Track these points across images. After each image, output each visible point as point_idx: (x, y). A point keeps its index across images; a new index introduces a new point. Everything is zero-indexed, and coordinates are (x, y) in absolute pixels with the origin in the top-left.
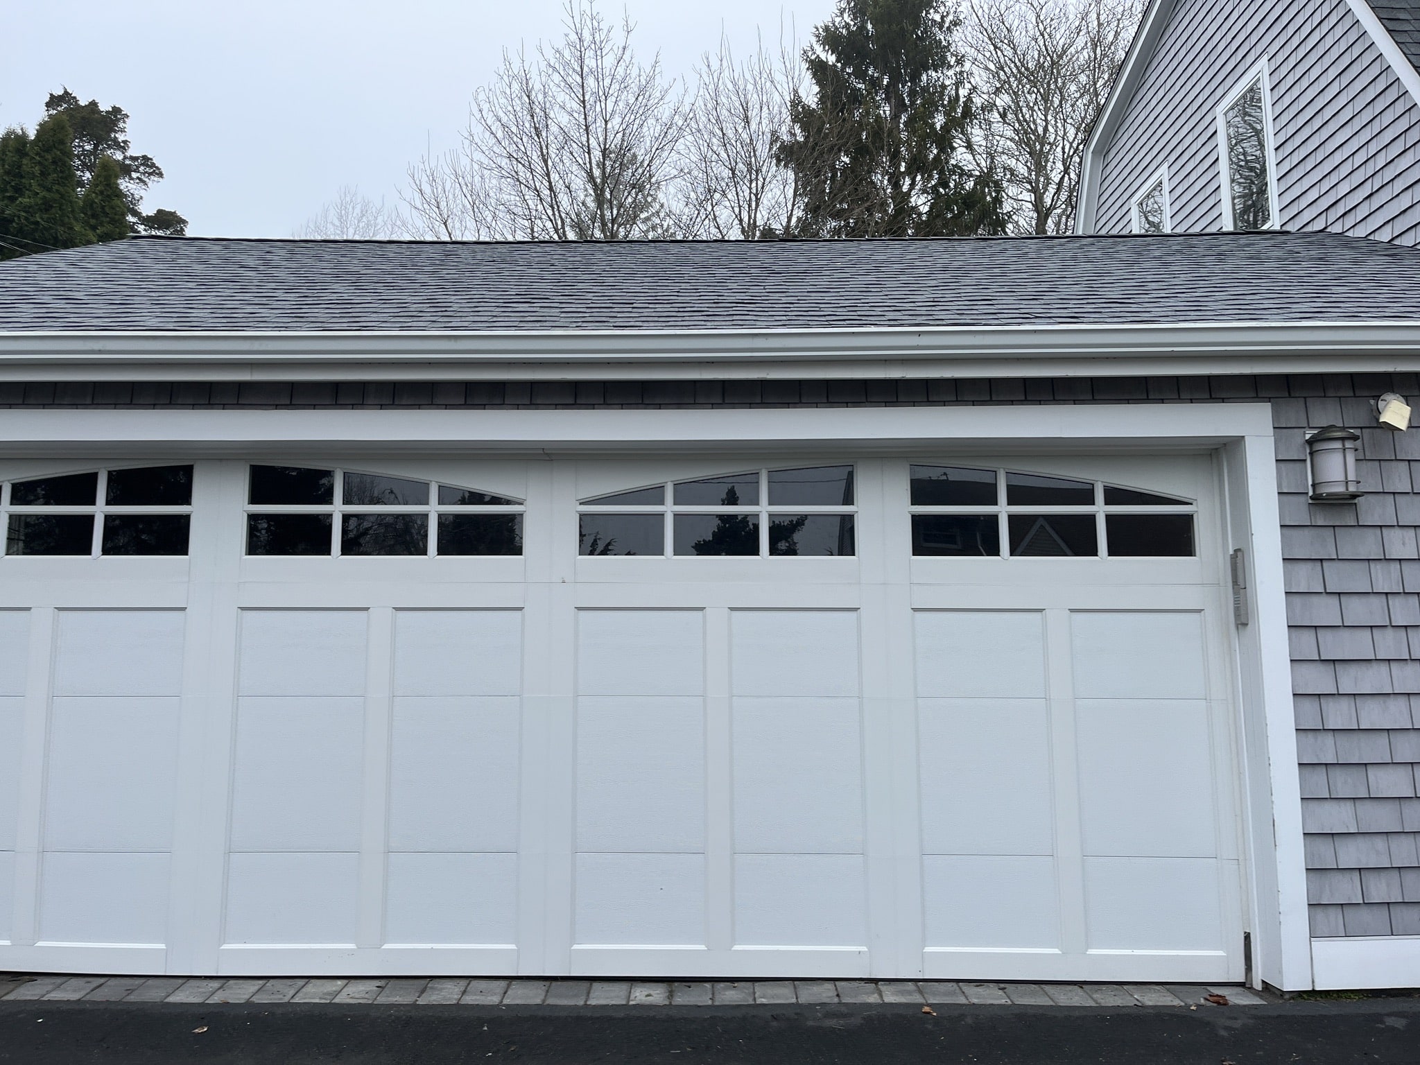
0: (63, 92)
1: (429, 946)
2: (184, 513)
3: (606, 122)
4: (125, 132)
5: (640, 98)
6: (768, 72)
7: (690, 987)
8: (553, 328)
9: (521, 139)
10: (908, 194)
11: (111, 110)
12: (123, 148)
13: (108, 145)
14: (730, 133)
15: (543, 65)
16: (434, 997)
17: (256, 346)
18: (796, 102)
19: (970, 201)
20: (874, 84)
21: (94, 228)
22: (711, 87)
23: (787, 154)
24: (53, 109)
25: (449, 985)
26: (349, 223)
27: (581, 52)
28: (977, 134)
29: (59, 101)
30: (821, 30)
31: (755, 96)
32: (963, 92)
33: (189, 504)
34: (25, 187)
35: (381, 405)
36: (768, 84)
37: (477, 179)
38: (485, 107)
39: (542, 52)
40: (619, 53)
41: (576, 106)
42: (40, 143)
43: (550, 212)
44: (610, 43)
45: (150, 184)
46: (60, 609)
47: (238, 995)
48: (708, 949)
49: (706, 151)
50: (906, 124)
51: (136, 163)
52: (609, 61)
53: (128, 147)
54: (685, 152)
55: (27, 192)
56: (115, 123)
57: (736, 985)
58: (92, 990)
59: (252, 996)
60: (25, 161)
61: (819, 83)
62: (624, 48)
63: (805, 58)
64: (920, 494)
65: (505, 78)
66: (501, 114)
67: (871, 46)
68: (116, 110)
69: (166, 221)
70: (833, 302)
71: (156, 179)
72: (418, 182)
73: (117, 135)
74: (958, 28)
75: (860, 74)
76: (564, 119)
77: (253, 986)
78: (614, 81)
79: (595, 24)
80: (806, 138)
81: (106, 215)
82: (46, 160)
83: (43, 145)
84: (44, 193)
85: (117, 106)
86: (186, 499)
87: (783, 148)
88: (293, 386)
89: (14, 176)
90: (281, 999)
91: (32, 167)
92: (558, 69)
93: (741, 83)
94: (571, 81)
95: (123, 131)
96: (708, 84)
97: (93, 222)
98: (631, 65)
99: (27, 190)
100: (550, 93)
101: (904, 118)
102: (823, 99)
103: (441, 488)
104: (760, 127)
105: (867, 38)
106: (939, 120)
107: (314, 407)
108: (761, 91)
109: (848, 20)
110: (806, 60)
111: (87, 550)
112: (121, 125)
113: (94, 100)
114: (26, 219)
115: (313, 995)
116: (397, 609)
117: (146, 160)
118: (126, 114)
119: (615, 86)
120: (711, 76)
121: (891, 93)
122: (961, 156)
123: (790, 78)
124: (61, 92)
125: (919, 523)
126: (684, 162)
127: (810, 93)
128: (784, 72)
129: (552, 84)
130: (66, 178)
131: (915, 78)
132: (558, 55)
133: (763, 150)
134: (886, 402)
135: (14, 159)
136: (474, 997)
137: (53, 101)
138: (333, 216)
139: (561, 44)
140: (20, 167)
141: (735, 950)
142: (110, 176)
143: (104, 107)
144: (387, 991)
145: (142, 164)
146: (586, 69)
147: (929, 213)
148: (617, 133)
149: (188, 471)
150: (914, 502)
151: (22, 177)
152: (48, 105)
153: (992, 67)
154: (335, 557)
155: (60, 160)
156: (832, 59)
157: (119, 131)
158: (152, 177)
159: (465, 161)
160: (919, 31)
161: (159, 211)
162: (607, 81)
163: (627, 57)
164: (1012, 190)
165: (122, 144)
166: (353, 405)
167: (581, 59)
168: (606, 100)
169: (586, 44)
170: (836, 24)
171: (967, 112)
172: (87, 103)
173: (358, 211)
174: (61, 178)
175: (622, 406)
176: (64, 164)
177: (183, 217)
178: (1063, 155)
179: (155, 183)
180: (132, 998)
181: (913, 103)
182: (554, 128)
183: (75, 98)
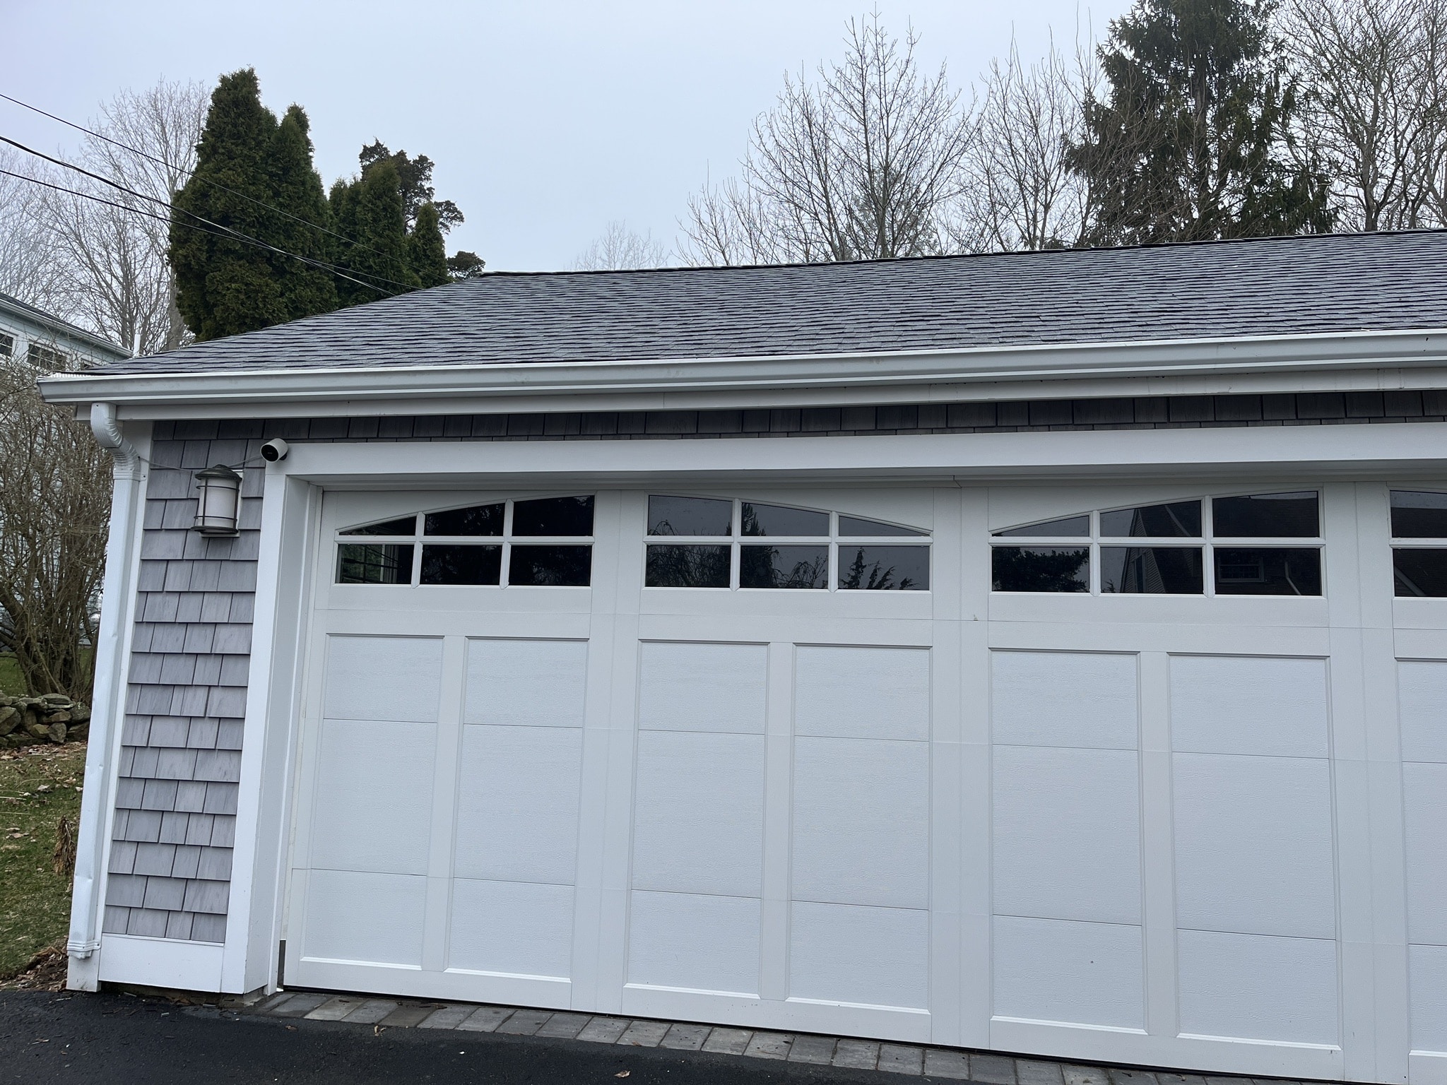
0: (375, 144)
1: (835, 1003)
2: (586, 544)
3: (888, 139)
4: (430, 179)
5: (927, 111)
6: (1061, 74)
7: (1130, 1076)
8: (979, 345)
9: (802, 163)
10: (1217, 194)
11: (418, 159)
12: (428, 194)
13: (416, 193)
14: (1018, 143)
15: (824, 87)
16: (848, 1060)
17: (673, 373)
18: (1089, 102)
19: (1291, 199)
20: (1178, 78)
21: (417, 271)
22: (999, 95)
23: (1077, 159)
24: (366, 160)
25: (860, 1047)
26: (616, 257)
27: (862, 69)
28: (1295, 124)
29: (371, 153)
30: (1118, 25)
31: (1047, 101)
32: (1284, 79)
33: (591, 534)
34: (359, 233)
35: (788, 433)
36: (1061, 85)
37: (755, 206)
38: (766, 133)
39: (823, 74)
40: (902, 67)
41: (855, 124)
42: (372, 191)
43: (827, 234)
44: (894, 58)
45: (452, 228)
46: (470, 638)
47: (649, 1038)
48: (1150, 1035)
49: (989, 163)
50: (1214, 119)
51: (440, 209)
52: (891, 77)
53: (433, 194)
54: (968, 167)
55: (361, 238)
56: (421, 171)
57: (1184, 1078)
58: (503, 1022)
59: (662, 1040)
60: (358, 209)
61: (1114, 81)
62: (908, 62)
63: (1100, 54)
64: (1403, 523)
65: (787, 101)
66: (781, 139)
67: (1174, 36)
68: (423, 159)
69: (467, 261)
70: (1274, 306)
71: (457, 223)
72: (697, 212)
73: (423, 183)
74: (1274, 10)
75: (1163, 70)
76: (843, 140)
77: (661, 1029)
78: (897, 96)
79: (879, 39)
80: (1103, 140)
81: (428, 257)
82: (377, 207)
83: (375, 193)
84: (376, 239)
85: (423, 155)
86: (588, 531)
87: (1073, 153)
88: (698, 415)
89: (349, 223)
90: (692, 1047)
91: (365, 214)
92: (839, 89)
93: (1031, 89)
94: (853, 99)
95: (428, 178)
96: (995, 91)
97: (416, 264)
98: (913, 79)
99: (361, 236)
100: (831, 114)
101: (1210, 114)
102: (1119, 98)
103: (842, 518)
104: (1051, 133)
105: (1170, 29)
106: (1255, 111)
107: (720, 436)
108: (1050, 93)
109: (1148, 11)
110: (1101, 56)
111: (495, 580)
112: (427, 173)
113: (402, 151)
114: (361, 263)
115: (721, 1045)
116: (797, 644)
117: (449, 205)
118: (432, 163)
119: (897, 102)
120: (999, 84)
121: (1197, 86)
122: (1278, 151)
123: (1085, 78)
124: (373, 144)
125: (1400, 557)
126: (966, 178)
127: (1104, 93)
128: (1080, 72)
129: (833, 104)
130: (395, 224)
131: (1225, 66)
132: (839, 74)
133: (1052, 158)
134: (1369, 418)
135: (348, 207)
136: (892, 1064)
137: (367, 153)
138: (602, 251)
139: (842, 63)
140: (354, 214)
141: (1180, 1038)
142: (431, 221)
143: (411, 157)
144: (796, 1048)
145: (445, 210)
146: (867, 87)
147: (1243, 212)
148: (899, 149)
149: (591, 500)
150: (1396, 534)
151: (356, 224)
152: (362, 156)
153: (1309, 51)
154: (734, 590)
155: (390, 206)
156: (1129, 54)
157: (425, 179)
158: (454, 221)
159: (742, 188)
160: (1229, 18)
161: (460, 254)
162: (889, 98)
163: (909, 71)
164: (1338, 185)
165: (427, 192)
166: (759, 433)
167: (863, 77)
168: (888, 117)
169: (868, 61)
170: (1137, 17)
171: (1289, 103)
172: (396, 154)
173: (625, 244)
174: (390, 223)
175: (1049, 427)
176: (393, 209)
177: (481, 258)
178: (1396, 144)
179: (456, 227)
180: (544, 1033)
181: (1221, 95)
182: (835, 151)
183: (386, 149)
